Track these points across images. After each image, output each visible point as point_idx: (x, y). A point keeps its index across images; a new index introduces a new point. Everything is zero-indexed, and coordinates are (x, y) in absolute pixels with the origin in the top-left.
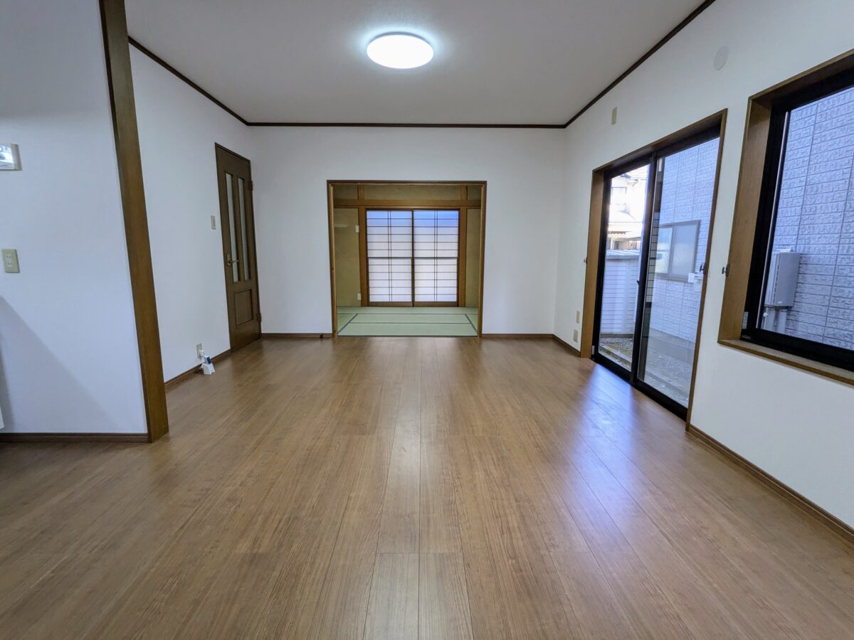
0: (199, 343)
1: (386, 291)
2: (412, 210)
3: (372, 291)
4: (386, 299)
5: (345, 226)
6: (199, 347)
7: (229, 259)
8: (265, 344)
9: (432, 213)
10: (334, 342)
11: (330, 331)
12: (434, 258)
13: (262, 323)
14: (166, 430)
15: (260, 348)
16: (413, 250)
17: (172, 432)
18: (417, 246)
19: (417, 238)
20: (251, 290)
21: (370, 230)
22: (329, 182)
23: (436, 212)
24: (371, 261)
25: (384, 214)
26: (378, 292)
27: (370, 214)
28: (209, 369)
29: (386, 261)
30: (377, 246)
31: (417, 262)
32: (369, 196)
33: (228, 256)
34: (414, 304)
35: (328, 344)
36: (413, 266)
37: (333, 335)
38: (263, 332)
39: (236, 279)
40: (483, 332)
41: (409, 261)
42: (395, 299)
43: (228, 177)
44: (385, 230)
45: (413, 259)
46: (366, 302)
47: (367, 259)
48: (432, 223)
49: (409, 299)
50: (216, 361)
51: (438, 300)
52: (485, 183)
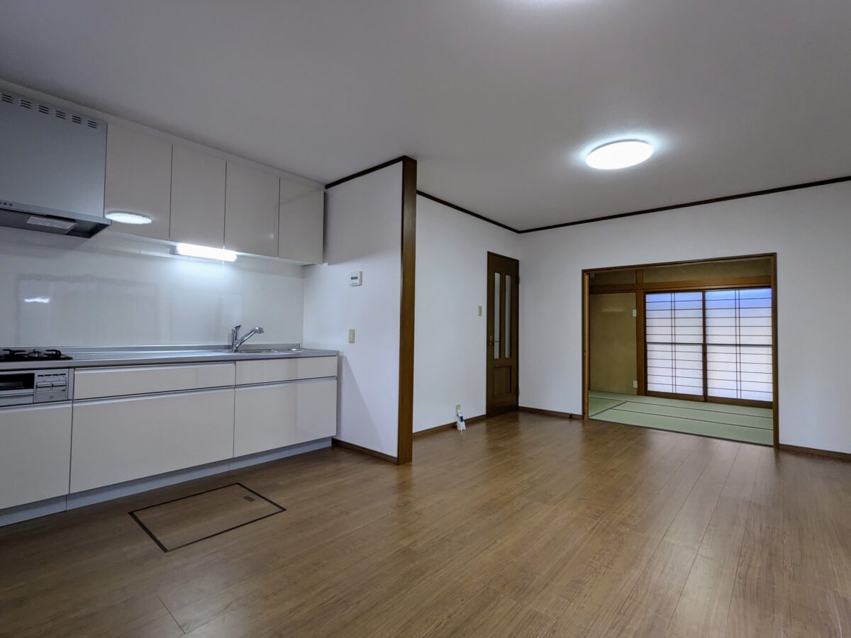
0: (458, 404)
1: (669, 381)
2: (703, 291)
3: (650, 379)
4: (668, 389)
5: (621, 310)
6: (458, 407)
7: (491, 339)
8: (521, 416)
9: (732, 293)
10: (583, 424)
11: (579, 412)
12: (736, 345)
13: (520, 397)
14: (410, 460)
15: (516, 419)
16: (705, 335)
17: (414, 462)
18: (709, 331)
19: (709, 322)
20: (511, 367)
21: (649, 314)
22: (584, 272)
23: (737, 292)
24: (649, 347)
25: (667, 297)
26: (659, 380)
27: (650, 298)
28: (462, 426)
29: (669, 348)
30: (657, 329)
31: (709, 349)
32: (649, 279)
33: (491, 337)
34: (706, 398)
35: (577, 427)
36: (705, 353)
37: (583, 418)
38: (520, 405)
39: (497, 356)
40: (781, 442)
41: (700, 348)
42: (680, 390)
43: (497, 276)
44: (668, 314)
45: (705, 345)
46: (643, 391)
47: (645, 344)
48: (732, 304)
49: (699, 392)
50: (469, 422)
51: (743, 398)
52: (774, 255)
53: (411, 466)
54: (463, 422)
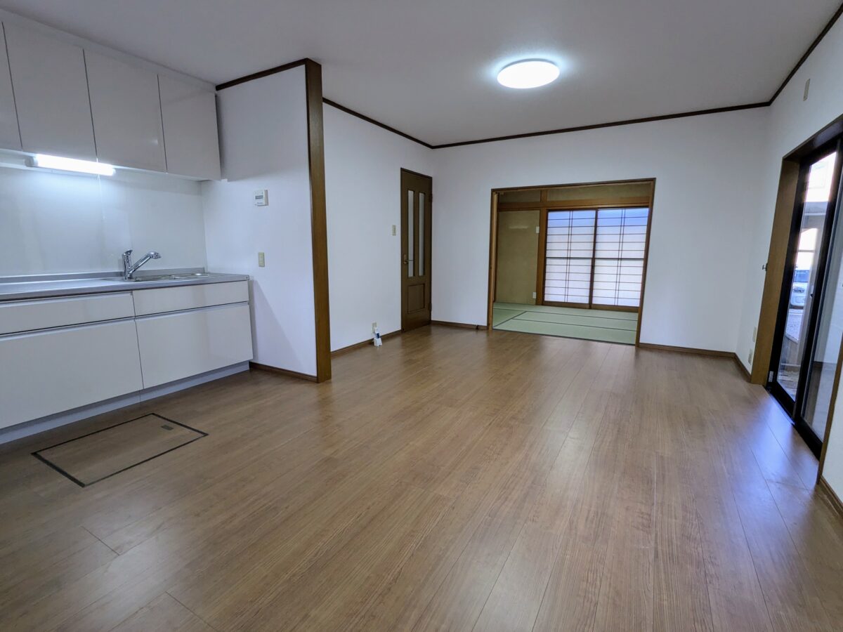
0: (374, 322)
1: (562, 291)
2: (597, 209)
3: (547, 290)
4: (561, 299)
5: (526, 227)
6: (374, 325)
7: (405, 259)
8: (434, 330)
9: (619, 211)
10: (488, 335)
12: (618, 259)
13: (432, 312)
14: (330, 377)
15: (429, 333)
16: (594, 250)
18: (599, 246)
19: (599, 238)
20: (424, 284)
21: (550, 231)
22: (493, 191)
23: (624, 210)
24: (548, 261)
25: (566, 214)
26: (554, 292)
27: (551, 215)
28: (378, 342)
29: (564, 262)
30: (556, 245)
31: (597, 262)
32: (552, 198)
33: (405, 256)
34: (591, 306)
35: (482, 336)
36: (593, 267)
37: (487, 328)
38: (432, 319)
39: (411, 274)
40: (641, 341)
41: (589, 262)
42: (571, 300)
43: (411, 193)
44: (566, 231)
45: (593, 259)
46: (541, 301)
47: (545, 258)
48: (618, 222)
49: (586, 301)
50: (386, 338)
51: (619, 304)
52: (653, 180)
53: (330, 383)
54: (380, 339)
